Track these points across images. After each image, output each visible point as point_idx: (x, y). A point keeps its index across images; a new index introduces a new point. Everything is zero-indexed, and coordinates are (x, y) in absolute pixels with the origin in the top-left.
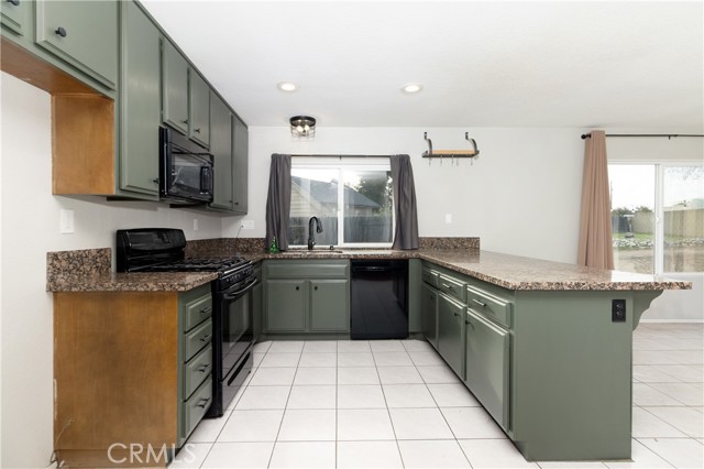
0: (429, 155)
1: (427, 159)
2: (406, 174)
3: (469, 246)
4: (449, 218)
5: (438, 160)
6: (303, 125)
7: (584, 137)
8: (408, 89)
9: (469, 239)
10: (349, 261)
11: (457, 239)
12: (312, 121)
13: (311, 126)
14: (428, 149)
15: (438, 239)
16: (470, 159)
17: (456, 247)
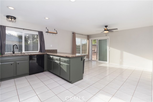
0: (47, 32)
1: (47, 33)
2: (42, 36)
3: (55, 51)
4: (51, 46)
5: (49, 33)
6: (11, 19)
7: (73, 33)
8: (46, 18)
9: (55, 50)
10: (29, 56)
11: (53, 50)
12: (15, 18)
13: (14, 19)
14: (47, 31)
15: (49, 50)
16: (55, 34)
17: (53, 52)
